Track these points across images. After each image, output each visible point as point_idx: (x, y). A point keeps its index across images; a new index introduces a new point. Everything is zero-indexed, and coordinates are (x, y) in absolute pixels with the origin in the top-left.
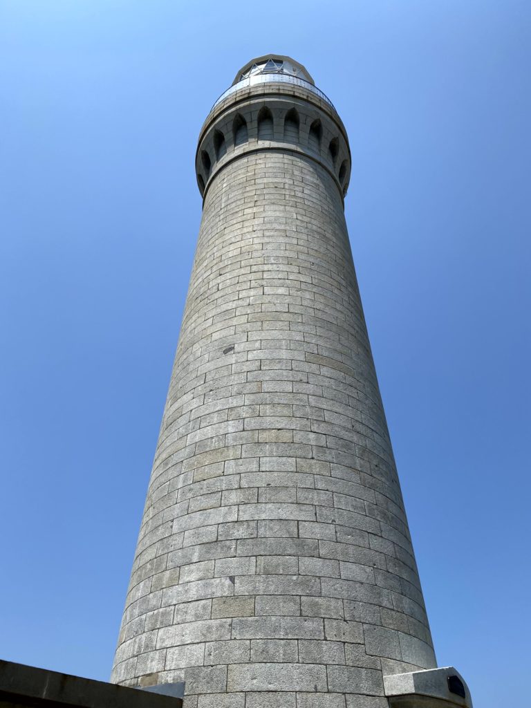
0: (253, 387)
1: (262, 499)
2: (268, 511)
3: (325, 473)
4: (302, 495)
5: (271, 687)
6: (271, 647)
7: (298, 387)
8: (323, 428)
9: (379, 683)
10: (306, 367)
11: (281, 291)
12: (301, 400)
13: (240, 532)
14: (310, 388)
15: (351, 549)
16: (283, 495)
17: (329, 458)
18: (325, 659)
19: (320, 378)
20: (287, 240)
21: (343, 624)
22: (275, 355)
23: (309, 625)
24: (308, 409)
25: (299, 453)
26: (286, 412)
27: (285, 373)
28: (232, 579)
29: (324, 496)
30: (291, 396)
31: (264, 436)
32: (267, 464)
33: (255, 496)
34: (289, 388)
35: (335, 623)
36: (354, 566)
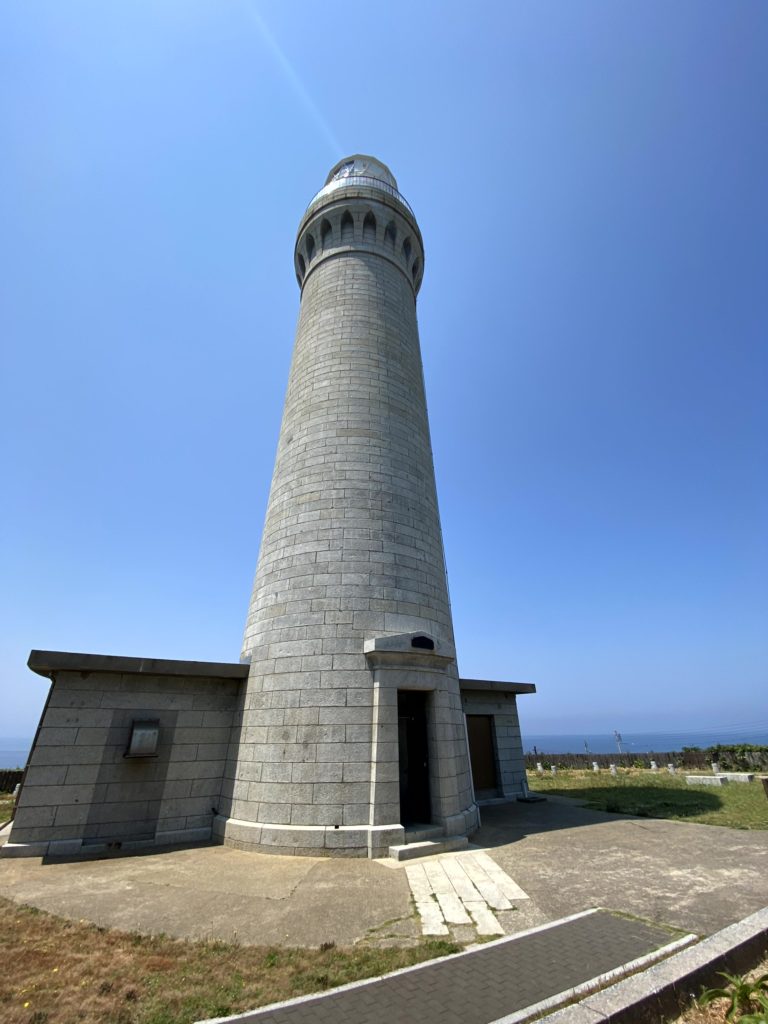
0: (299, 466)
1: (297, 542)
2: (300, 549)
3: (340, 516)
4: (321, 535)
5: (289, 655)
6: (292, 632)
7: (328, 458)
8: (344, 484)
9: (361, 646)
10: (336, 441)
11: (325, 383)
12: (329, 468)
13: (284, 565)
14: (338, 456)
15: (352, 565)
16: (309, 537)
17: (345, 505)
18: (323, 635)
19: (346, 447)
20: (334, 337)
21: (338, 613)
22: (316, 438)
23: (316, 616)
24: (334, 473)
25: (323, 506)
26: (318, 478)
27: (320, 450)
28: (276, 594)
29: (336, 532)
30: (322, 466)
31: (302, 499)
32: (302, 517)
33: (293, 541)
34: (321, 459)
35: (332, 613)
36: (353, 576)
